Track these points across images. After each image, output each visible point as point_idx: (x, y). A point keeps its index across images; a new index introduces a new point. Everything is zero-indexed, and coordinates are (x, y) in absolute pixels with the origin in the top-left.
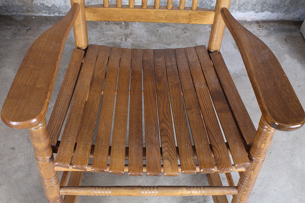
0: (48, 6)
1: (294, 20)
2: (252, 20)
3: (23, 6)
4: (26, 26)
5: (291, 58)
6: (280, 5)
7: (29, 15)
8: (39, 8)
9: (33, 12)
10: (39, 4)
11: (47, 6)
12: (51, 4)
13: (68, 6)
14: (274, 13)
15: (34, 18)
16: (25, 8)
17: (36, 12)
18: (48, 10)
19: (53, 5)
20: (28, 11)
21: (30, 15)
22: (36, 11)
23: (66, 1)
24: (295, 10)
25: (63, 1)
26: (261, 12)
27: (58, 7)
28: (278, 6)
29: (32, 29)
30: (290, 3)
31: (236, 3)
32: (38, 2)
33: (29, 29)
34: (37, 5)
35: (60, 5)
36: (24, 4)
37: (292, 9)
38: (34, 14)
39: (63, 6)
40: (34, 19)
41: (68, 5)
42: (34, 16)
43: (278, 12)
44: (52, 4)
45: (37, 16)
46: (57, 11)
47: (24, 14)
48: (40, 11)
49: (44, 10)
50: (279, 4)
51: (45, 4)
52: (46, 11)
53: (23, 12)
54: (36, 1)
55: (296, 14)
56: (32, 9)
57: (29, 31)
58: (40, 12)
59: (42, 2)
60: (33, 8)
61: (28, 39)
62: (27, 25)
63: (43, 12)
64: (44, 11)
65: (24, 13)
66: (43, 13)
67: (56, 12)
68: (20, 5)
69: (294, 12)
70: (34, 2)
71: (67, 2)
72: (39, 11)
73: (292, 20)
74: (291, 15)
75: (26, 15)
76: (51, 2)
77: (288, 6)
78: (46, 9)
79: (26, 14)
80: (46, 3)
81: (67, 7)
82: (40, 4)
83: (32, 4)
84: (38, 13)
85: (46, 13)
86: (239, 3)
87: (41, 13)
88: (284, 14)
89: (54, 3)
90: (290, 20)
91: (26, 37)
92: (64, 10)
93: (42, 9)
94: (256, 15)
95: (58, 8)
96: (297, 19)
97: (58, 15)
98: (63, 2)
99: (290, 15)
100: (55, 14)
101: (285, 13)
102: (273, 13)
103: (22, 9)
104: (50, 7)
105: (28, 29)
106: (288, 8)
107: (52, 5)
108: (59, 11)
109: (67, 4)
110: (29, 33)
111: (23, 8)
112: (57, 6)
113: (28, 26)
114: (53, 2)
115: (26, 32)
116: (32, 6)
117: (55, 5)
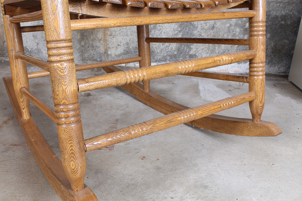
1: (280, 74)
2: (235, 72)
5: (283, 96)
9: (3, 57)
13: (40, 49)
22: (6, 54)
23: (38, 44)
24: (279, 61)
26: (243, 63)
27: (29, 51)
30: (273, 53)
31: (216, 50)
35: (32, 48)
37: (276, 60)
39: (35, 49)
41: (41, 48)
42: (4, 60)
45: (7, 61)
55: (281, 66)
56: (3, 52)
60: (4, 51)
69: (279, 64)
70: (5, 43)
71: (39, 44)
73: (278, 74)
74: (276, 67)
77: (270, 56)
81: (39, 50)
83: (4, 46)
86: (219, 51)
88: (268, 67)
89: (26, 45)
90: (276, 74)
92: (35, 54)
94: (239, 67)
95: (30, 52)
96: (283, 72)
98: (35, 44)
99: (275, 67)
101: (269, 65)
106: (272, 59)
109: (39, 47)
112: (28, 50)
116: (3, 48)
117: (27, 48)
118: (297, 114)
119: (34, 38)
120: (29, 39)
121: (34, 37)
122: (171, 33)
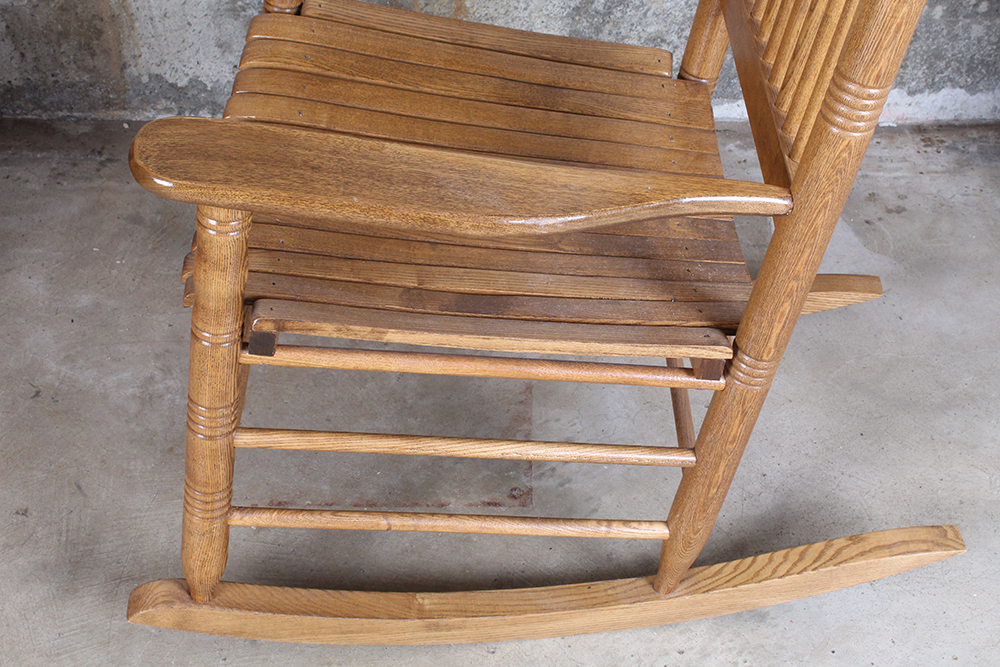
0: (176, 84)
2: (900, 122)
3: (91, 86)
4: (99, 153)
6: (995, 63)
7: (110, 118)
8: (147, 92)
9: (125, 109)
10: (145, 79)
11: (173, 86)
12: (187, 75)
14: (979, 94)
15: (126, 126)
16: (97, 93)
17: (137, 108)
18: (175, 100)
19: (195, 82)
20: (109, 105)
21: (116, 118)
22: (135, 103)
25: (227, 67)
26: (927, 90)
27: (209, 88)
28: (987, 65)
29: (117, 160)
32: (143, 71)
33: (109, 160)
34: (140, 83)
35: (218, 81)
36: (94, 80)
38: (127, 115)
39: (229, 82)
40: (125, 131)
42: (129, 122)
43: (994, 89)
44: (191, 76)
45: (136, 121)
46: (208, 103)
47: (93, 116)
48: (149, 103)
49: (163, 101)
50: (992, 58)
51: (167, 77)
52: (169, 103)
53: (93, 108)
54: (136, 66)
56: (122, 97)
57: (109, 165)
58: (148, 108)
59: (155, 70)
60: (125, 92)
61: (103, 190)
62: (103, 148)
63: (159, 107)
64: (164, 103)
65: (96, 109)
66: (159, 112)
67: (202, 107)
68: (84, 81)
70: (128, 71)
72: (147, 102)
75: (103, 120)
76: (186, 70)
78: (169, 95)
79: (102, 115)
80: (169, 72)
82: (150, 79)
83: (124, 77)
84: (143, 110)
85: (168, 110)
87: (153, 112)
89: (198, 73)
91: (97, 183)
93: (158, 94)
94: (913, 104)
95: (211, 91)
97: (208, 116)
100: (201, 113)
102: (974, 94)
103: (88, 96)
104: (182, 88)
105: (103, 158)
107: (191, 81)
108: (214, 103)
110: (105, 171)
111: (90, 93)
112: (206, 85)
113: (105, 151)
114: (193, 70)
115: (98, 170)
116: (121, 84)
117: (201, 81)
119: (220, 50)
120: (204, 54)
121: (220, 46)
122: (677, 13)
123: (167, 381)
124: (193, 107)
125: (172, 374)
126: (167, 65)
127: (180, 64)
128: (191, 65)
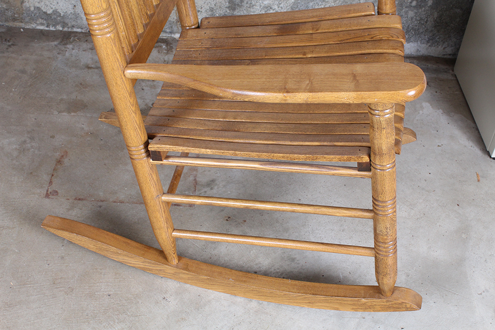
0: (47, 12)
1: (445, 57)
3: (7, 10)
4: (8, 41)
5: (432, 107)
6: (418, 29)
7: (14, 26)
8: (33, 15)
9: (22, 22)
10: (32, 9)
11: (45, 13)
12: (52, 8)
13: (79, 14)
14: (411, 43)
15: (22, 30)
16: (9, 14)
17: (27, 22)
18: (45, 20)
19: (55, 12)
20: (14, 20)
21: (18, 26)
22: (27, 20)
23: (75, 6)
24: (444, 39)
27: (62, 15)
28: (415, 30)
29: (16, 45)
30: (435, 27)
32: (31, 5)
33: (13, 45)
34: (30, 10)
35: (66, 12)
36: (8, 7)
37: (440, 37)
38: (23, 25)
39: (71, 13)
40: (22, 32)
41: (79, 12)
42: (23, 29)
43: (417, 41)
44: (54, 9)
45: (27, 29)
46: (61, 22)
47: (7, 24)
48: (33, 20)
49: (40, 20)
50: (417, 27)
51: (43, 8)
52: (43, 21)
53: (6, 20)
54: (28, 2)
55: (448, 46)
56: (21, 16)
57: (12, 47)
58: (33, 22)
59: (37, 5)
60: (22, 14)
61: (9, 58)
62: (10, 39)
63: (38, 22)
64: (40, 21)
65: (8, 21)
66: (38, 25)
67: (58, 24)
68: (3, 8)
69: (444, 42)
70: (25, 4)
71: (77, 7)
72: (33, 19)
73: (443, 57)
74: (440, 47)
75: (11, 27)
76: (52, 6)
77: (432, 31)
78: (43, 17)
79: (11, 24)
80: (43, 6)
81: (76, 15)
82: (34, 9)
83: (22, 7)
84: (30, 23)
85: (42, 24)
87: (35, 25)
88: (428, 46)
89: (57, 8)
90: (439, 56)
91: (6, 54)
92: (71, 20)
93: (38, 16)
95: (63, 17)
96: (450, 55)
97: (61, 29)
98: (71, 7)
99: (438, 47)
100: (57, 26)
101: (429, 44)
102: (409, 43)
103: (5, 14)
104: (49, 14)
105: (10, 44)
106: (434, 35)
107: (53, 11)
108: (64, 22)
109: (76, 10)
110: (10, 49)
111: (6, 13)
112: (60, 14)
113: (11, 40)
114: (55, 6)
115: (7, 49)
116: (21, 10)
117: (58, 12)
118: (439, 146)
123: (32, 143)
124: (54, 24)
125: (34, 140)
126: (43, 3)
127: (49, 3)
128: (54, 4)
